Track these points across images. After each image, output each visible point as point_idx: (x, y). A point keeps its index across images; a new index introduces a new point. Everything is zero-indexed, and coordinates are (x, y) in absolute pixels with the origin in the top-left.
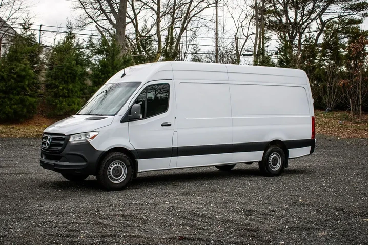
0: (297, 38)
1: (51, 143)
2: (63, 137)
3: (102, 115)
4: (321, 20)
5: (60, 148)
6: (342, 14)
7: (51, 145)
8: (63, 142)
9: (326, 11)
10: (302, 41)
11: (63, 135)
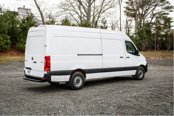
0: (143, 20)
4: (153, 13)
6: (162, 11)
9: (155, 9)
10: (145, 21)
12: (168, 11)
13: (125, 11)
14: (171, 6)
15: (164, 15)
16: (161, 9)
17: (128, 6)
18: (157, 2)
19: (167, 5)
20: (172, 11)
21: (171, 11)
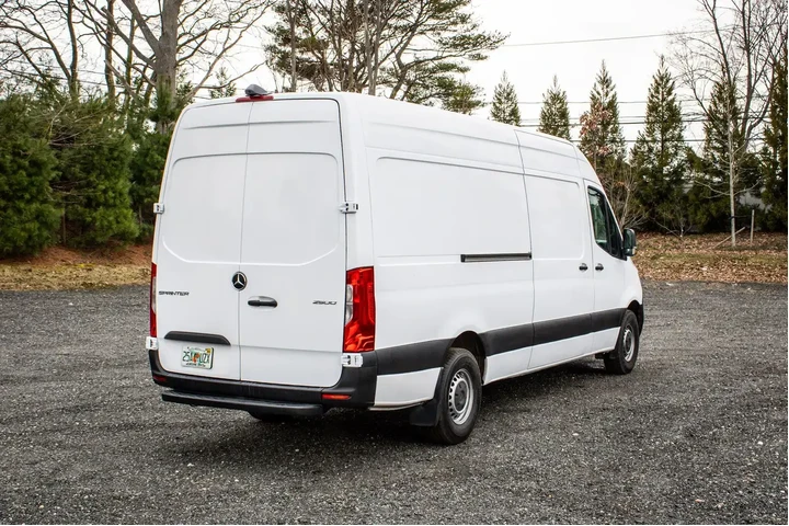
4: (400, 62)
9: (409, 46)
12: (467, 56)
13: (271, 48)
14: (480, 36)
15: (440, 75)
16: (437, 47)
17: (287, 26)
18: (416, 15)
19: (461, 29)
20: (482, 59)
21: (479, 57)
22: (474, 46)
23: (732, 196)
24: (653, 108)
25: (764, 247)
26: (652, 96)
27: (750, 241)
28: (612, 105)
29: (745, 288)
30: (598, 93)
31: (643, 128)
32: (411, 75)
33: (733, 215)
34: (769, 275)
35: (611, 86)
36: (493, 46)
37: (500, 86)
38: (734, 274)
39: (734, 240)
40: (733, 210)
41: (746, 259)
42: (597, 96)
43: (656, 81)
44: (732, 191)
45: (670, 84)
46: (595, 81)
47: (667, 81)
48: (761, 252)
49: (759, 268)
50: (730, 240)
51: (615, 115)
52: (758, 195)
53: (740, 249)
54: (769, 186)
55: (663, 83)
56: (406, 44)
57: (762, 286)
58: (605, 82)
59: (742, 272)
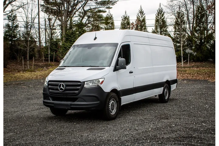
1: (65, 88)
2: (79, 83)
3: (98, 67)
4: (84, 10)
5: (77, 92)
6: (96, 7)
7: (66, 90)
8: (79, 87)
10: (72, 21)
11: (79, 82)
12: (105, 7)
14: (108, 1)
16: (95, 4)
20: (110, 8)
22: (107, 4)
23: (182, 49)
24: (157, 21)
25: (193, 67)
26: (157, 17)
27: (188, 65)
28: (144, 20)
29: (184, 81)
30: (139, 16)
31: (154, 28)
32: (89, 14)
33: (182, 56)
34: (193, 76)
35: (144, 14)
36: (113, 4)
37: (108, 15)
38: (181, 76)
39: (182, 65)
40: (182, 55)
41: (186, 71)
42: (139, 17)
43: (158, 12)
44: (182, 48)
45: (162, 13)
46: (138, 12)
47: (162, 12)
48: (192, 68)
49: (190, 74)
50: (181, 64)
51: (145, 24)
52: (192, 49)
53: (184, 67)
54: (195, 46)
55: (160, 12)
56: (86, 4)
57: (190, 80)
58: (141, 12)
59: (184, 75)
